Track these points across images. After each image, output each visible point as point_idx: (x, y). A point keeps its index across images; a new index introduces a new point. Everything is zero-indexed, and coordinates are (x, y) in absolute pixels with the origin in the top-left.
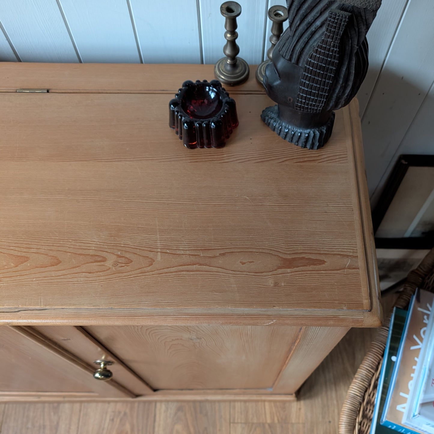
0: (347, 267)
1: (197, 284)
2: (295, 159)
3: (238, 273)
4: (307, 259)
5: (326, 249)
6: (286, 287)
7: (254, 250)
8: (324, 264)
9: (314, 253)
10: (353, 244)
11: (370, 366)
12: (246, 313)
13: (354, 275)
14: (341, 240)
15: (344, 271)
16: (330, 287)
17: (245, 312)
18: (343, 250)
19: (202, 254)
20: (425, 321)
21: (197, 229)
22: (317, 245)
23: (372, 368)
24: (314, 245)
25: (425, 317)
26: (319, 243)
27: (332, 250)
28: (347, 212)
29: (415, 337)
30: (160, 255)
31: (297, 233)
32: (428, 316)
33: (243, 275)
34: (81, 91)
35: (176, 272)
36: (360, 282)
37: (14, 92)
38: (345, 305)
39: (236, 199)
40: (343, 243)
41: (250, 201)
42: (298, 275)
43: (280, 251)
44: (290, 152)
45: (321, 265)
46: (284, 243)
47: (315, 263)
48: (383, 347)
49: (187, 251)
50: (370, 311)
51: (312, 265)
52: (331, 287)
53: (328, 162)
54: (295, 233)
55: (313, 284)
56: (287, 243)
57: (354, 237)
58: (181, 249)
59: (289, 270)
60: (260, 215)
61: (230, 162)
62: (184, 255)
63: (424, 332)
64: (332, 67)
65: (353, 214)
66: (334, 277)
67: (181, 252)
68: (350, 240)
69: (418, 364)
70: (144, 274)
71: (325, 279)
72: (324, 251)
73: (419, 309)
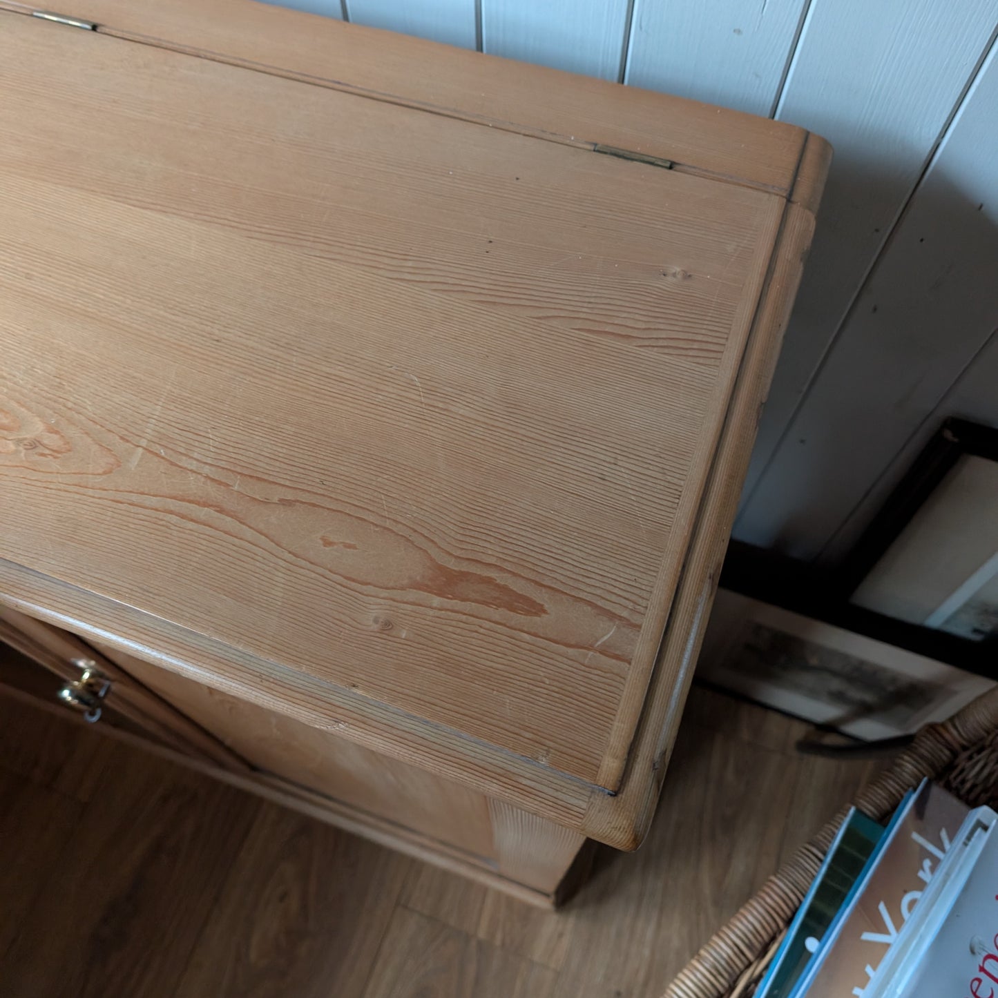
0: (598, 646)
1: (190, 557)
2: (580, 321)
3: (303, 563)
4: (498, 586)
5: (561, 578)
6: (409, 643)
7: (371, 518)
8: (540, 616)
9: (523, 577)
10: (643, 587)
11: (747, 941)
12: (278, 678)
13: (608, 675)
14: (612, 565)
15: (587, 654)
16: (526, 685)
17: (275, 673)
18: (608, 596)
19: (239, 485)
20: (921, 874)
21: (257, 418)
22: (541, 557)
23: (750, 946)
24: (533, 554)
25: (927, 863)
26: (548, 553)
27: (575, 586)
28: (661, 496)
29: (882, 907)
30: (140, 455)
31: (502, 508)
32: (936, 862)
33: (313, 575)
34: (164, 43)
35: (156, 510)
36: (616, 701)
37: (27, 15)
38: (548, 752)
39: (389, 375)
40: (614, 577)
41: (421, 389)
42: (454, 623)
43: (436, 540)
44: (577, 299)
45: (529, 617)
46: (458, 523)
47: (516, 604)
48: (796, 902)
49: (207, 467)
50: (615, 794)
51: (505, 607)
52: (531, 687)
53: (666, 351)
54: (496, 506)
55: (483, 661)
56: (465, 526)
57: (654, 571)
58: (195, 455)
59: (436, 601)
60: (427, 432)
61: (415, 284)
62: (194, 474)
63: (912, 904)
65: (675, 506)
66: (551, 661)
67: (191, 464)
68: (639, 574)
69: (871, 987)
70: (82, 490)
71: (525, 657)
72: (554, 581)
73: (915, 836)
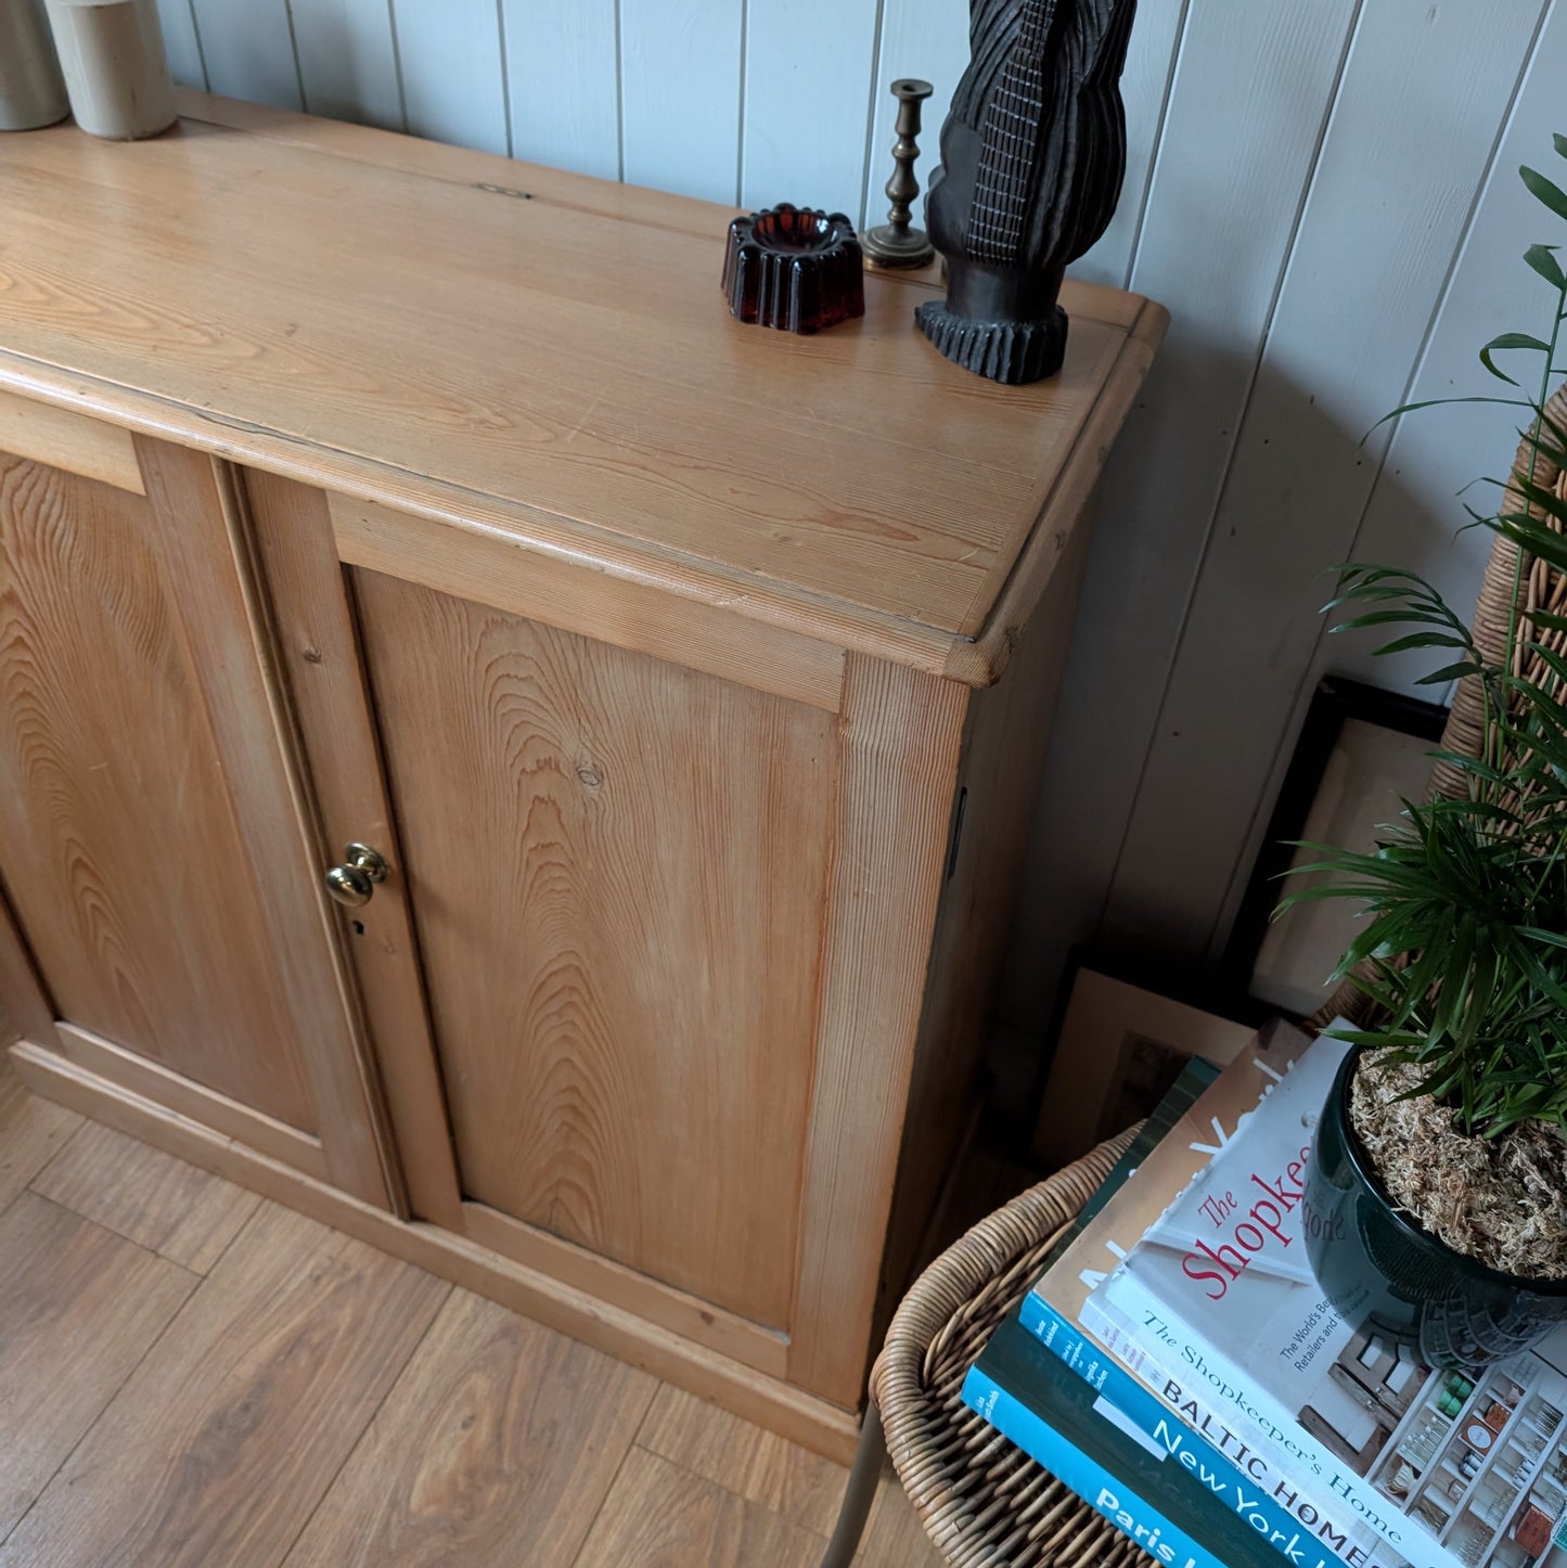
0: (962, 560)
3: (715, 502)
4: (879, 524)
5: (932, 523)
6: (804, 549)
7: (772, 481)
8: (914, 542)
10: (1001, 532)
11: (1063, 1193)
12: (692, 565)
13: (969, 575)
17: (690, 561)
18: (973, 535)
19: (660, 456)
27: (945, 528)
28: (1016, 484)
29: (1215, 1122)
30: (574, 434)
33: (724, 509)
35: (589, 465)
38: (919, 613)
40: (975, 525)
42: (841, 541)
43: (827, 496)
45: (905, 542)
46: (845, 488)
47: (894, 534)
49: (633, 444)
50: (974, 641)
55: (864, 562)
57: (1008, 522)
58: (623, 437)
59: (827, 528)
62: (622, 448)
64: (1031, 122)
67: (619, 442)
68: (996, 525)
71: (901, 563)
72: (926, 524)
73: (1257, 1063)
